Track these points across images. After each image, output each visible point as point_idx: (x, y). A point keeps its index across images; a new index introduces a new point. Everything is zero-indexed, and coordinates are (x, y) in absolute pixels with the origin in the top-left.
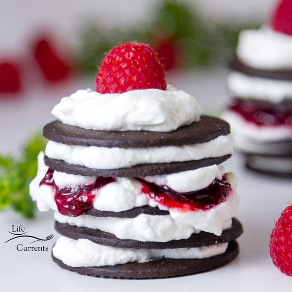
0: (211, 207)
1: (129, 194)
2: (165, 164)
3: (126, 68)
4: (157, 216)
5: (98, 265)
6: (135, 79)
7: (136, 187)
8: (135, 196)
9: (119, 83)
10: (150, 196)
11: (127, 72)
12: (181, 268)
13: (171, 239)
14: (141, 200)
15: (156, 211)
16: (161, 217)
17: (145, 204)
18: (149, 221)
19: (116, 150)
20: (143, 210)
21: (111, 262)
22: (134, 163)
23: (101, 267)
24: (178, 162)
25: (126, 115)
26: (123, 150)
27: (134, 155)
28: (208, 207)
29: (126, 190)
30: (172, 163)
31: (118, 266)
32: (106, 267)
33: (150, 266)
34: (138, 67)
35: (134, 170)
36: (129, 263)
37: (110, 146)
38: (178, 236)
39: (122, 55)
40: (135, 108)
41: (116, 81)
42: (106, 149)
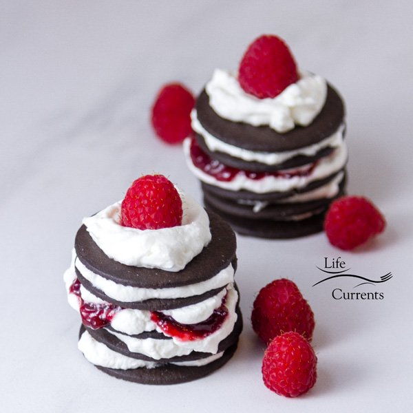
0: (208, 335)
1: (140, 322)
2: (172, 300)
3: (146, 205)
4: (162, 340)
5: (113, 368)
6: (153, 216)
7: (146, 316)
8: (145, 324)
9: (139, 219)
10: (158, 324)
11: (147, 209)
12: (181, 377)
13: (173, 356)
14: (150, 326)
15: (161, 336)
16: (166, 341)
17: (153, 329)
18: (155, 346)
19: (130, 288)
20: (151, 335)
21: (124, 367)
22: (146, 298)
23: (115, 370)
24: (183, 298)
25: (141, 258)
26: (136, 288)
27: (146, 292)
28: (205, 335)
29: (137, 319)
30: (178, 299)
31: (130, 370)
32: (120, 370)
33: (155, 373)
34: (156, 206)
35: (145, 305)
36: (139, 368)
37: (126, 284)
38: (180, 354)
39: (144, 192)
40: (149, 253)
41: (137, 215)
42: (122, 286)
